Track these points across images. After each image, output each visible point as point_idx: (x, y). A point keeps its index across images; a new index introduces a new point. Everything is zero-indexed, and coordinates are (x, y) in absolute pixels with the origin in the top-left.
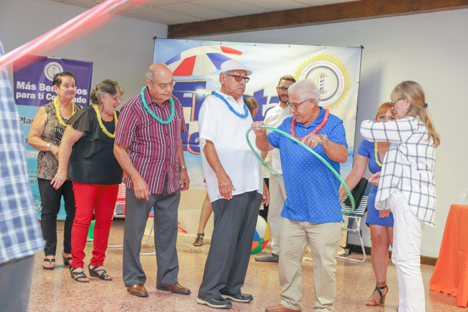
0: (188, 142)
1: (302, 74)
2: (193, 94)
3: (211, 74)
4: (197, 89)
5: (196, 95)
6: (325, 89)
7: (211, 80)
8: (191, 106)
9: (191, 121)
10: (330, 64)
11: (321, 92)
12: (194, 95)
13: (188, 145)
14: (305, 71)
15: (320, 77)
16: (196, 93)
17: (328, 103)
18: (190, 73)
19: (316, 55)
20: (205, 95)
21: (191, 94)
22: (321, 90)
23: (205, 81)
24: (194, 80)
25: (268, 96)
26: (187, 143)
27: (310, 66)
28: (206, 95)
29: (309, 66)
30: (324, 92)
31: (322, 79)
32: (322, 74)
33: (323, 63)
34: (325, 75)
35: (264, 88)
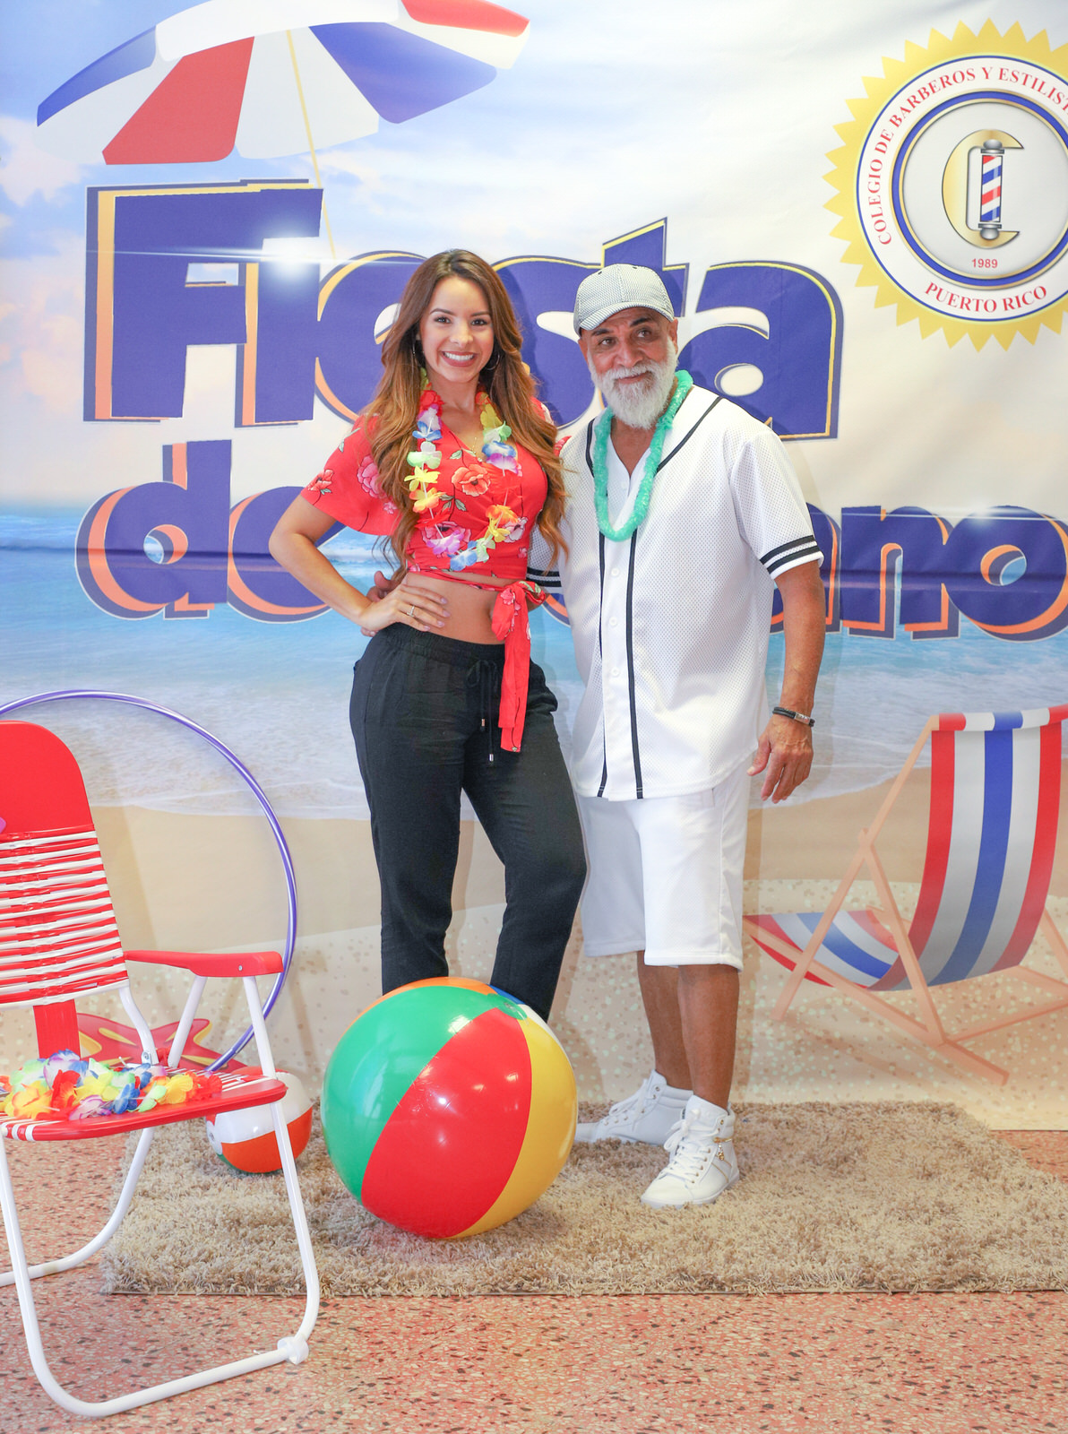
0: (230, 549)
1: (875, 138)
2: (243, 264)
3: (346, 146)
4: (268, 237)
5: (263, 268)
6: (1007, 222)
7: (348, 180)
8: (238, 337)
9: (239, 423)
10: (1030, 82)
11: (990, 235)
12: (252, 273)
13: (231, 566)
14: (895, 121)
15: (977, 156)
16: (263, 259)
17: (1030, 298)
18: (219, 142)
19: (949, 27)
20: (317, 268)
21: (235, 267)
22: (990, 224)
23: (311, 185)
24: (244, 183)
25: (687, 265)
26: (224, 555)
27: (923, 93)
28: (323, 275)
29: (912, 90)
30: (1005, 237)
31: (991, 166)
32: (992, 134)
33: (994, 74)
34: (1004, 145)
35: (665, 219)
